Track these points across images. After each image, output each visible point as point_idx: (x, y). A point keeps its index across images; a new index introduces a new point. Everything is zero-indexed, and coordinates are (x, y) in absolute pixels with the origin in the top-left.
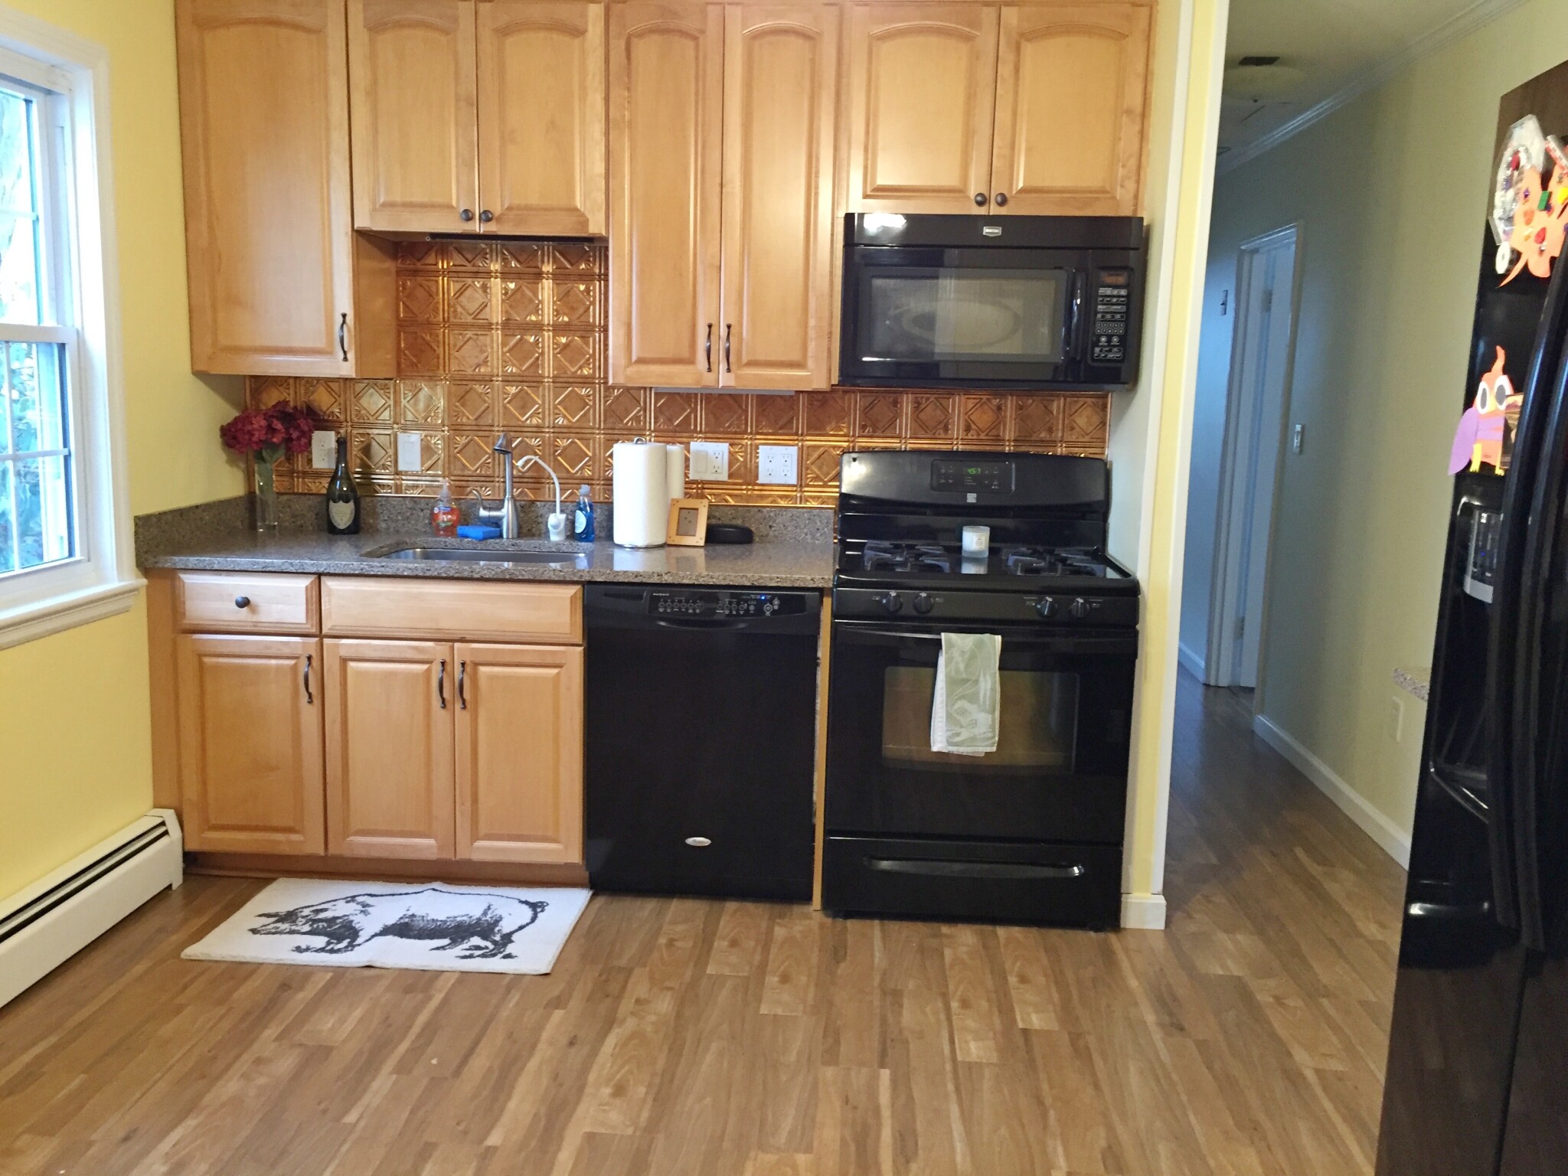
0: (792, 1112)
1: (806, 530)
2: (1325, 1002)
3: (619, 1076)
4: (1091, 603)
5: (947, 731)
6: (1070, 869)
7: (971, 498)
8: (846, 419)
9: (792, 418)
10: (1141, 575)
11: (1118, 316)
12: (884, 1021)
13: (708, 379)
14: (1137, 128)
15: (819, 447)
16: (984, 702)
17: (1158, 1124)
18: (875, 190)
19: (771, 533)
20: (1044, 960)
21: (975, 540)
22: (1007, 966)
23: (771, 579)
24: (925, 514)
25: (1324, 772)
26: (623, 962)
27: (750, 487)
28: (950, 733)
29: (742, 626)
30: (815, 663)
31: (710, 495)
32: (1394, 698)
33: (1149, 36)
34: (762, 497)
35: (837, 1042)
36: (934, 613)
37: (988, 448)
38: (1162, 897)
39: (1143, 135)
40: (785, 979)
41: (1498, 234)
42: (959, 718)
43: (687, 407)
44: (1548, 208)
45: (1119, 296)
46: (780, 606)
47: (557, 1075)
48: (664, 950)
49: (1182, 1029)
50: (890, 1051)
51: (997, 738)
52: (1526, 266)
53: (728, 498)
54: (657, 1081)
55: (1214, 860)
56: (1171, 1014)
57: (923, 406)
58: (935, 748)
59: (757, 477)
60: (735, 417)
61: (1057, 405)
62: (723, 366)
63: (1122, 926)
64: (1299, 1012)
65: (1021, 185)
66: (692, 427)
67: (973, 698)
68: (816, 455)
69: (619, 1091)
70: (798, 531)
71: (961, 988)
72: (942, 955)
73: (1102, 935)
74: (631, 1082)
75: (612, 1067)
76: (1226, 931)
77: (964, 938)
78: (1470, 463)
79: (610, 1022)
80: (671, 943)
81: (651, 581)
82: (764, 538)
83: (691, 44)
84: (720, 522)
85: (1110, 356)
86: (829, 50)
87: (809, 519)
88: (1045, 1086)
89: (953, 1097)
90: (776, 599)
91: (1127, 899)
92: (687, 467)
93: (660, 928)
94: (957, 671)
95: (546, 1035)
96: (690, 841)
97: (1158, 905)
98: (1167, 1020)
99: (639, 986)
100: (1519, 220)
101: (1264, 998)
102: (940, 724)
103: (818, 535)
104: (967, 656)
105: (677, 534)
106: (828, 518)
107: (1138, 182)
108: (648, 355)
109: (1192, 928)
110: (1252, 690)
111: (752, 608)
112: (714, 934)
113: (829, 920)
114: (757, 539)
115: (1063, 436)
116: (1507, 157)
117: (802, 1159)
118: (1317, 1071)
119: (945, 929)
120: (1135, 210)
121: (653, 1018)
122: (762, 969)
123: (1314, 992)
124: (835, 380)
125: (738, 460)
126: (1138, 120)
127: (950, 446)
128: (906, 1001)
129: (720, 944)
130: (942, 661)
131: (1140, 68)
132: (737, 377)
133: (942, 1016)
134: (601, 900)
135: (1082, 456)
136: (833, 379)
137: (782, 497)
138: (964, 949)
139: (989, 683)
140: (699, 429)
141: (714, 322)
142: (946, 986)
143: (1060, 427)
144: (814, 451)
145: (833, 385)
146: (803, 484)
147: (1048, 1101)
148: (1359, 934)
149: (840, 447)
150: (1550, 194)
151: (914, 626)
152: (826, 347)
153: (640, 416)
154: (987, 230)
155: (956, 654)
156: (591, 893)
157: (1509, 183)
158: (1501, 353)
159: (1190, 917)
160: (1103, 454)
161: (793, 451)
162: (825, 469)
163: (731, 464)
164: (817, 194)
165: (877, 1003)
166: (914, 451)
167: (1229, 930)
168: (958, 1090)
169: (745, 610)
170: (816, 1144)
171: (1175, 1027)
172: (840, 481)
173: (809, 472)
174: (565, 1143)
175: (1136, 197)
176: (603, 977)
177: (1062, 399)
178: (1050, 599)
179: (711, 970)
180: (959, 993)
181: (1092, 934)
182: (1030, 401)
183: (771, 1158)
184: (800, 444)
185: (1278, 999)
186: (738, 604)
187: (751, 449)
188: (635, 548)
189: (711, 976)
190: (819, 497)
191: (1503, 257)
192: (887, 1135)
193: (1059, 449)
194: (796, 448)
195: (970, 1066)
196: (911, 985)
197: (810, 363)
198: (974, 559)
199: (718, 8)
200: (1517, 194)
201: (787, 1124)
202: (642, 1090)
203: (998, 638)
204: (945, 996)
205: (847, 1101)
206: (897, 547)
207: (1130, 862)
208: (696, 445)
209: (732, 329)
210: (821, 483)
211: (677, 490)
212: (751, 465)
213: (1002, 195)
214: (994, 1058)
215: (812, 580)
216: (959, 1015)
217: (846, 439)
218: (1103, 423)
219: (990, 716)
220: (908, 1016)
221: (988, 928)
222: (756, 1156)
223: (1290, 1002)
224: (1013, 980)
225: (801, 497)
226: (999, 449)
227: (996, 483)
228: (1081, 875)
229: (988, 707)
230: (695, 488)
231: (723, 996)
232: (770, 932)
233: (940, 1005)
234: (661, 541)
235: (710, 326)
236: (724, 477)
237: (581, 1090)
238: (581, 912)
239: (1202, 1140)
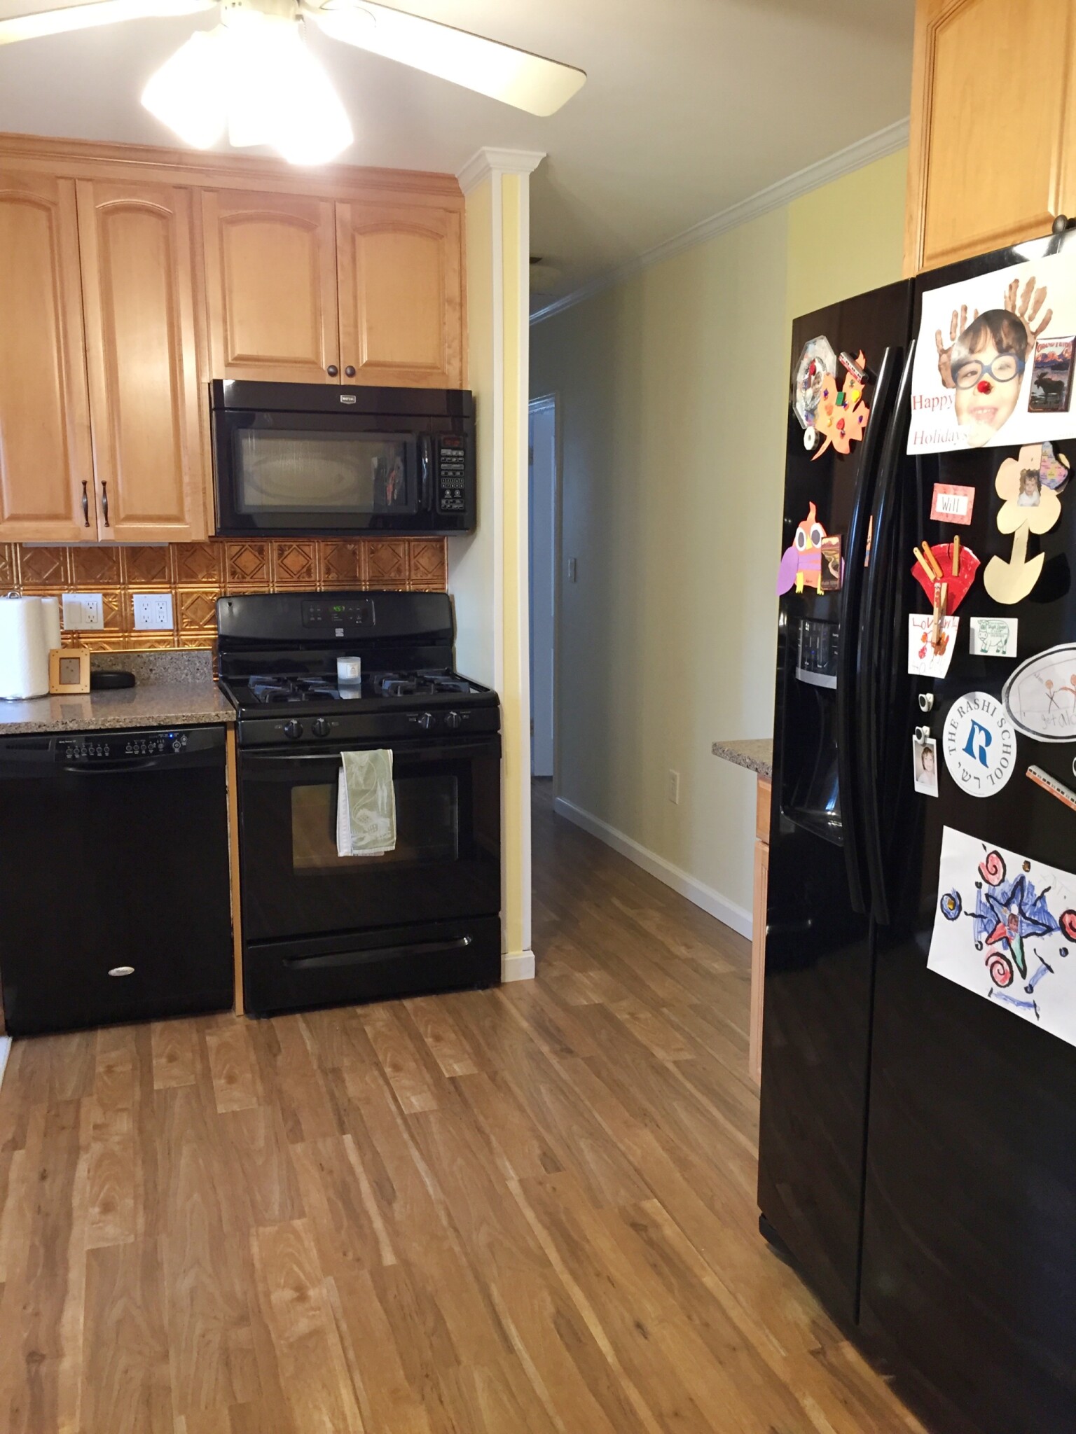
0: (276, 1188)
1: (186, 671)
2: (665, 1010)
3: (102, 1195)
4: (461, 715)
5: (352, 837)
6: (461, 940)
7: (339, 633)
8: (216, 567)
9: (164, 567)
10: (497, 688)
11: (458, 473)
12: (332, 1097)
13: (87, 535)
14: (457, 315)
15: (192, 593)
16: (383, 809)
17: (575, 1128)
18: (236, 359)
19: (152, 675)
20: (451, 1021)
21: (348, 669)
22: (422, 1030)
23: (177, 718)
24: (298, 649)
25: (619, 837)
26: (69, 1094)
27: (126, 634)
28: (354, 839)
29: (152, 764)
30: (224, 790)
31: (87, 644)
32: (671, 770)
33: (460, 238)
34: (140, 643)
35: (298, 1123)
36: (330, 736)
37: (347, 588)
38: (531, 952)
39: (462, 320)
40: (231, 1079)
41: (802, 420)
42: (361, 824)
43: (55, 560)
44: (844, 405)
45: (458, 457)
46: (187, 742)
47: (39, 1207)
48: (105, 1078)
49: (570, 1051)
50: (345, 1119)
51: (395, 838)
52: (831, 444)
53: (106, 646)
54: (141, 1190)
55: (554, 917)
56: (559, 1042)
57: (286, 553)
58: (341, 854)
59: (133, 624)
60: (106, 568)
61: (401, 550)
62: (101, 521)
63: (502, 982)
64: (649, 1021)
65: (365, 359)
66: (63, 580)
67: (372, 806)
68: (189, 601)
69: (107, 1208)
70: (179, 672)
71: (389, 1055)
72: (365, 1031)
73: (488, 992)
74: (117, 1197)
75: (92, 1187)
76: (580, 972)
77: (378, 1016)
78: (794, 587)
79: (75, 1151)
80: (109, 1070)
81: (56, 729)
82: (146, 682)
83: (42, 215)
84: (99, 669)
85: (455, 506)
86: (182, 228)
87: (189, 660)
88: (481, 1118)
89: (411, 1144)
90: (184, 736)
91: (505, 957)
92: (61, 618)
93: (93, 1058)
94: (358, 784)
95: (13, 1175)
96: (113, 972)
97: (530, 958)
98: (558, 1047)
99: (92, 1114)
100: (821, 411)
101: (623, 1017)
102: (345, 832)
103: (198, 674)
104: (365, 770)
105: (60, 683)
106: (206, 658)
107: (461, 360)
108: (20, 512)
109: (555, 973)
110: (550, 778)
111: (161, 746)
112: (150, 1055)
113: (255, 1022)
114: (138, 683)
115: (410, 575)
116: (804, 364)
117: (298, 1223)
118: (675, 1063)
119: (360, 1010)
120: (461, 385)
121: (116, 1139)
122: (207, 1075)
123: (657, 1005)
124: (212, 533)
125: (112, 609)
126: (458, 307)
127: (313, 588)
128: (346, 1076)
129: (159, 1062)
130: (342, 777)
131: (456, 266)
132: (117, 531)
133: (381, 1082)
134: (23, 1045)
135: (427, 591)
136: (210, 529)
137: (160, 642)
138: (381, 1023)
139: (385, 792)
140: (69, 581)
141: (88, 479)
142: (376, 1055)
143: (407, 567)
144: (188, 598)
145: (210, 537)
146: (180, 629)
147: (487, 1130)
148: (677, 957)
149: (212, 593)
150: (845, 394)
151: (312, 749)
152: (201, 502)
153: (6, 571)
154: (343, 398)
155: (355, 769)
156: (10, 1039)
157: (808, 384)
158: (813, 507)
159: (550, 965)
160: (444, 589)
161: (168, 598)
162: (199, 613)
163: (106, 614)
164: (181, 360)
165: (321, 1082)
166: (281, 594)
167: (583, 970)
168: (412, 1137)
169: (154, 749)
170: (306, 1209)
171: (566, 1051)
172: (217, 623)
173: (184, 617)
174: (71, 1262)
175: (461, 372)
176: (53, 1113)
177: (407, 543)
178: (429, 715)
179: (157, 1085)
180: (388, 1060)
181: (480, 992)
182: (380, 546)
183: (270, 1230)
184: (173, 592)
185: (632, 1014)
186: (147, 744)
187: (125, 598)
188: (18, 700)
189: (159, 1091)
190: (196, 640)
191: (810, 437)
192: (365, 1186)
193: (408, 587)
194: (170, 595)
195: (416, 1116)
196: (346, 1062)
197: (187, 517)
198: (349, 686)
199: (70, 183)
200: (816, 392)
201: (276, 1197)
202: (130, 1202)
203: (390, 752)
204: (378, 1065)
205: (322, 1168)
206: (279, 680)
207: (505, 928)
208: (67, 597)
209: (107, 486)
210: (197, 627)
211: (54, 641)
212: (126, 614)
213: (351, 368)
214: (433, 1105)
215: (217, 715)
216: (394, 1077)
217: (217, 585)
218: (442, 563)
219: (388, 821)
220: (353, 1088)
221: (396, 1002)
222: (257, 1232)
223: (642, 1016)
224: (429, 1041)
225: (178, 641)
226: (357, 588)
227: (359, 618)
228: (470, 944)
229: (386, 812)
230: (73, 638)
231: (178, 1105)
232: (203, 1042)
233: (376, 1073)
234: (45, 691)
235: (85, 483)
236: (100, 626)
237: (69, 1215)
238: (6, 1059)
239: (610, 1132)
